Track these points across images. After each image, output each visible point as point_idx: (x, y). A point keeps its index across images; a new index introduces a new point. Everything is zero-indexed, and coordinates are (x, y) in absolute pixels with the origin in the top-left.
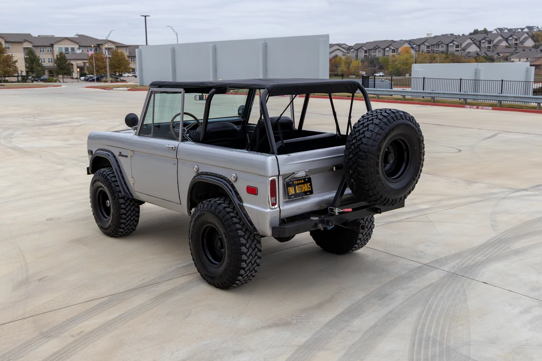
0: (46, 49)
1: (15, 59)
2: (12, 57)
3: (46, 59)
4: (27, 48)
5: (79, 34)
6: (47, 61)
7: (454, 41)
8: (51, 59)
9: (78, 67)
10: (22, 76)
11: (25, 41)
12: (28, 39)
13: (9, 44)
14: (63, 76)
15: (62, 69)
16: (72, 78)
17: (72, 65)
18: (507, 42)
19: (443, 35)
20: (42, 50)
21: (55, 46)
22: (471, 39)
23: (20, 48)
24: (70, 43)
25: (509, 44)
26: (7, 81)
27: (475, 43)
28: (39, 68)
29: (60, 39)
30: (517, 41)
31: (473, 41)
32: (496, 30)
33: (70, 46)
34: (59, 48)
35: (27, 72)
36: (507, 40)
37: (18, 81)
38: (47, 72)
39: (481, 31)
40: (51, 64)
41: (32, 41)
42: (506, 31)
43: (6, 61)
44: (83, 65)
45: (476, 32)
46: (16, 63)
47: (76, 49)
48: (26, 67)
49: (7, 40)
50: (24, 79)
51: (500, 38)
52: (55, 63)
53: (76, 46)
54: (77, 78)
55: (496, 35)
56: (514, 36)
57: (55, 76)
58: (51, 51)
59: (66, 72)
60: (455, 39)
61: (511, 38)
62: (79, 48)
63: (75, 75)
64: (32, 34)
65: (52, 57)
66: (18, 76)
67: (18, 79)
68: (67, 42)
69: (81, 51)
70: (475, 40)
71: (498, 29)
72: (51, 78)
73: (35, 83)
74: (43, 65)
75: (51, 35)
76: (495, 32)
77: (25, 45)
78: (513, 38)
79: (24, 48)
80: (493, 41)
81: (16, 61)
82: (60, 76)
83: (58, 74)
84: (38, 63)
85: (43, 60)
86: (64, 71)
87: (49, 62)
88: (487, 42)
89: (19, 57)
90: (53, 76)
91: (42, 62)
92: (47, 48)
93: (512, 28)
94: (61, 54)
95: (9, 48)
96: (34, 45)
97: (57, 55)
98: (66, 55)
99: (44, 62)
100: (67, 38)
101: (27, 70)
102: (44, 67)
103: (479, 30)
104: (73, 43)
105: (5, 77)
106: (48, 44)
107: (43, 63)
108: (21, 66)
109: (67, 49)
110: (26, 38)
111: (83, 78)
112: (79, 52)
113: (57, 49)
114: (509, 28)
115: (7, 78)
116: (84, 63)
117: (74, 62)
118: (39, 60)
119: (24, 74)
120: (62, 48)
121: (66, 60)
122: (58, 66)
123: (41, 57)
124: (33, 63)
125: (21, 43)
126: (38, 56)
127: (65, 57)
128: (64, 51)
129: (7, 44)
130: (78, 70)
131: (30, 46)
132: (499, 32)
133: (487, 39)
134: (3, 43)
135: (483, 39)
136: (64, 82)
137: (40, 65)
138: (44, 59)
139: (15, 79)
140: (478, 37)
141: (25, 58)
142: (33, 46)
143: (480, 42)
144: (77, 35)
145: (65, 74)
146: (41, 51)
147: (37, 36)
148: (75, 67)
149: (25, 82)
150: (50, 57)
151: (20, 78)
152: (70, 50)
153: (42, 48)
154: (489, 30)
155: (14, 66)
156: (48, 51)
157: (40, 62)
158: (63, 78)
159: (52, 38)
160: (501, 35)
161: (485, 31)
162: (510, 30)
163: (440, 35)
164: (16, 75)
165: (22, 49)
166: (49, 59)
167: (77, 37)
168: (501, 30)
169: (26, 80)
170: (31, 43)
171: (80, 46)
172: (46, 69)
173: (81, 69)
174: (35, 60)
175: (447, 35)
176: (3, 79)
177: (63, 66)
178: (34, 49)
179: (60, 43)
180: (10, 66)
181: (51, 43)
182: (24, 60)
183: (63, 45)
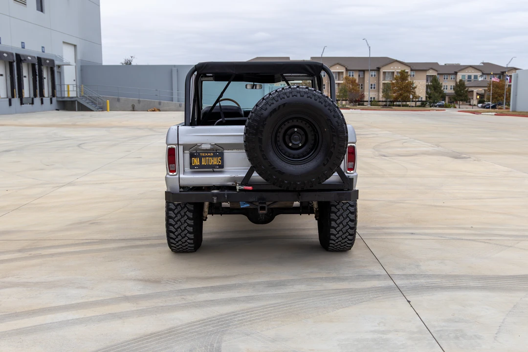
0: (450, 77)
1: (415, 85)
2: (412, 83)
4: (433, 76)
5: (484, 62)
6: (449, 88)
8: (454, 86)
9: (478, 94)
10: (421, 101)
11: (430, 69)
12: (434, 68)
13: (415, 72)
15: (461, 96)
16: (470, 105)
17: (472, 92)
20: (446, 77)
21: (458, 74)
23: (423, 76)
24: (473, 70)
26: (407, 106)
29: (462, 68)
33: (473, 73)
34: (463, 76)
38: (447, 99)
40: (452, 91)
41: (437, 69)
43: (407, 87)
44: (483, 92)
46: (416, 89)
47: (478, 76)
48: (427, 94)
49: (413, 69)
50: (423, 104)
53: (479, 74)
54: (474, 105)
58: (454, 78)
59: (464, 98)
62: (481, 76)
63: (475, 102)
64: (439, 63)
65: (455, 84)
67: (416, 103)
68: (471, 70)
69: (482, 79)
73: (432, 108)
74: (444, 92)
75: (457, 63)
77: (429, 73)
79: (428, 76)
83: (456, 100)
84: (440, 89)
85: (445, 87)
86: (461, 98)
87: (451, 89)
89: (420, 87)
92: (451, 75)
94: (461, 81)
95: (413, 75)
96: (439, 73)
99: (446, 89)
100: (471, 66)
101: (427, 96)
104: (476, 70)
106: (453, 73)
107: (445, 90)
108: (422, 92)
109: (470, 77)
110: (433, 66)
111: (480, 105)
112: (480, 79)
113: (460, 76)
115: (408, 103)
116: (485, 90)
117: (475, 90)
118: (441, 87)
119: (424, 99)
120: (465, 75)
121: (465, 87)
122: (456, 93)
123: (443, 84)
124: (435, 90)
125: (425, 71)
126: (441, 83)
127: (464, 84)
128: (466, 78)
129: (412, 72)
130: (478, 97)
131: (435, 73)
134: (408, 71)
136: (459, 108)
137: (441, 92)
138: (447, 86)
139: (413, 104)
142: (438, 74)
144: (483, 63)
146: (445, 78)
147: (444, 64)
148: (475, 94)
149: (424, 106)
150: (453, 84)
151: (419, 103)
152: (473, 78)
153: (446, 75)
155: (413, 92)
156: (452, 78)
157: (443, 89)
159: (458, 66)
164: (416, 100)
165: (425, 78)
166: (451, 86)
167: (482, 65)
169: (425, 105)
170: (437, 71)
171: (483, 74)
172: (447, 95)
173: (482, 96)
174: (437, 87)
176: (404, 103)
177: (461, 92)
178: (438, 76)
179: (464, 71)
180: (410, 92)
181: (455, 71)
182: (425, 87)
183: (466, 73)
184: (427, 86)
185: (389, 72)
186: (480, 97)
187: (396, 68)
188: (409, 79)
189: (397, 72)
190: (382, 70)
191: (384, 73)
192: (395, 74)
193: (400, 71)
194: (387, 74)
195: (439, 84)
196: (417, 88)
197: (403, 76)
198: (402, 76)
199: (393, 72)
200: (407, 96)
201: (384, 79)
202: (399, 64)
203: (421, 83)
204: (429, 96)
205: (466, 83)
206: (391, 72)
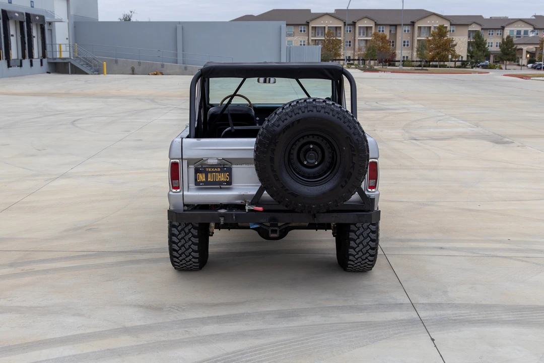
0: (495, 33)
1: (454, 43)
2: (452, 41)
4: (476, 31)
5: (536, 15)
6: (494, 45)
8: (500, 43)
9: (528, 52)
10: (461, 61)
11: (474, 23)
12: (476, 21)
13: (455, 27)
14: (509, 63)
15: (508, 54)
16: (519, 65)
17: (521, 50)
20: (491, 33)
21: (506, 29)
23: (465, 31)
24: (523, 24)
26: (445, 66)
29: (513, 21)
33: (523, 28)
34: (510, 31)
35: (469, 57)
37: (455, 67)
38: (492, 58)
41: (481, 24)
43: (445, 45)
44: (534, 50)
46: (455, 47)
47: (529, 31)
49: (453, 23)
50: (464, 65)
53: (530, 29)
54: (523, 65)
58: (500, 34)
59: (511, 57)
62: (532, 31)
63: (524, 61)
64: (484, 16)
67: (456, 64)
68: (520, 24)
69: (534, 35)
72: (493, 65)
73: (474, 69)
74: (489, 50)
75: (504, 16)
77: (472, 28)
79: (470, 31)
83: (502, 60)
84: (484, 47)
85: (490, 44)
86: (508, 57)
87: (497, 46)
89: (461, 44)
91: (489, 46)
92: (497, 31)
94: (508, 37)
95: (453, 31)
96: (483, 27)
99: (491, 46)
100: (521, 20)
101: (469, 55)
102: (489, 52)
104: (526, 25)
106: (500, 27)
107: (490, 48)
108: (462, 50)
109: (519, 32)
111: (530, 65)
112: (531, 35)
113: (507, 32)
115: (446, 63)
116: (536, 48)
117: (525, 48)
118: (486, 44)
119: (465, 59)
120: (513, 31)
121: (513, 45)
122: (502, 51)
123: (488, 41)
125: (467, 25)
126: (485, 39)
127: (513, 41)
128: (514, 34)
129: (452, 27)
130: (528, 56)
131: (478, 28)
134: (448, 26)
136: (506, 69)
138: (492, 43)
139: (452, 64)
142: (482, 29)
144: (535, 16)
146: (489, 34)
147: (489, 18)
148: (524, 52)
149: (465, 67)
150: (499, 40)
152: (522, 33)
153: (491, 31)
155: (452, 50)
156: (498, 34)
157: (487, 46)
159: (505, 19)
165: (467, 32)
166: (497, 43)
167: (534, 18)
169: (467, 65)
170: (481, 25)
171: (535, 29)
172: (492, 54)
173: (532, 54)
174: (480, 44)
176: (442, 63)
177: (508, 50)
178: (482, 32)
179: (511, 26)
180: (448, 51)
181: (502, 25)
182: (467, 44)
183: (515, 27)
184: (469, 43)
185: (425, 27)
186: (530, 56)
187: (433, 22)
188: (448, 36)
189: (435, 27)
190: (417, 25)
191: (420, 28)
192: (432, 29)
193: (438, 25)
194: (422, 30)
195: (483, 40)
196: (457, 46)
197: (442, 31)
198: (440, 32)
199: (430, 28)
200: (445, 55)
201: (419, 36)
202: (439, 18)
203: (461, 40)
204: (471, 55)
205: (515, 40)
206: (428, 27)
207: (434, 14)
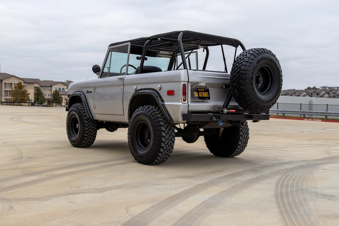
1: (28, 92)
2: (27, 91)
3: (47, 94)
4: (36, 87)
6: (47, 95)
7: (295, 93)
8: (50, 94)
10: (31, 103)
11: (36, 83)
13: (26, 84)
14: (56, 104)
15: (56, 100)
16: (62, 106)
17: (62, 98)
18: (329, 95)
19: (288, 90)
20: (45, 88)
21: (53, 86)
22: (306, 92)
24: (62, 85)
25: (330, 96)
26: (22, 105)
27: (308, 95)
28: (42, 99)
29: (57, 83)
30: (335, 94)
31: (307, 93)
32: (321, 87)
33: (62, 87)
34: (56, 88)
35: (35, 101)
36: (328, 93)
37: (29, 105)
38: (46, 102)
39: (312, 88)
40: (50, 97)
42: (328, 88)
43: (23, 93)
45: (309, 88)
47: (65, 89)
48: (34, 98)
49: (25, 82)
50: (33, 105)
51: (324, 92)
52: (52, 95)
53: (65, 87)
54: (64, 106)
55: (322, 91)
56: (333, 91)
57: (51, 104)
58: (50, 89)
59: (58, 101)
60: (296, 92)
61: (331, 92)
62: (67, 88)
64: (40, 79)
65: (51, 93)
66: (29, 103)
67: (29, 104)
68: (60, 84)
70: (308, 93)
71: (323, 87)
72: (49, 105)
74: (45, 98)
75: (51, 80)
76: (321, 89)
77: (35, 85)
78: (332, 92)
79: (35, 87)
80: (320, 94)
81: (29, 94)
82: (54, 104)
83: (53, 102)
84: (42, 96)
85: (45, 95)
87: (49, 96)
88: (316, 95)
89: (31, 92)
90: (50, 104)
92: (48, 87)
93: (331, 87)
94: (56, 91)
95: (25, 86)
96: (41, 85)
97: (54, 92)
98: (59, 92)
99: (46, 96)
100: (60, 82)
101: (35, 99)
103: (311, 87)
105: (22, 103)
108: (32, 97)
109: (60, 89)
110: (36, 81)
113: (54, 88)
114: (329, 87)
118: (43, 94)
119: (33, 101)
121: (59, 95)
122: (53, 98)
123: (44, 93)
124: (39, 96)
125: (33, 83)
126: (42, 92)
127: (58, 93)
128: (58, 89)
130: (66, 101)
131: (38, 86)
132: (323, 89)
133: (316, 92)
134: (23, 83)
135: (313, 93)
137: (43, 97)
138: (46, 94)
139: (26, 104)
140: (310, 91)
141: (34, 93)
142: (40, 86)
143: (312, 94)
144: (67, 81)
145: (57, 103)
147: (43, 80)
148: (64, 99)
150: (50, 93)
151: (30, 104)
152: (62, 89)
154: (317, 87)
155: (27, 97)
156: (49, 89)
158: (56, 106)
159: (52, 82)
160: (325, 91)
161: (315, 88)
162: (330, 88)
163: (287, 90)
164: (28, 102)
165: (33, 88)
166: (49, 94)
167: (67, 82)
168: (324, 87)
170: (39, 84)
172: (46, 100)
174: (40, 94)
175: (291, 90)
176: (20, 104)
177: (57, 98)
178: (40, 88)
179: (56, 85)
180: (25, 97)
181: (51, 85)
182: (34, 94)
183: (58, 86)
184: (35, 94)
185: (8, 83)
187: (13, 80)
188: (25, 89)
189: (15, 84)
190: (4, 82)
191: (5, 83)
192: (13, 86)
193: (17, 83)
194: (7, 85)
197: (20, 86)
199: (11, 84)
200: (24, 99)
201: (5, 88)
202: (17, 79)
206: (10, 83)
207: (14, 76)
